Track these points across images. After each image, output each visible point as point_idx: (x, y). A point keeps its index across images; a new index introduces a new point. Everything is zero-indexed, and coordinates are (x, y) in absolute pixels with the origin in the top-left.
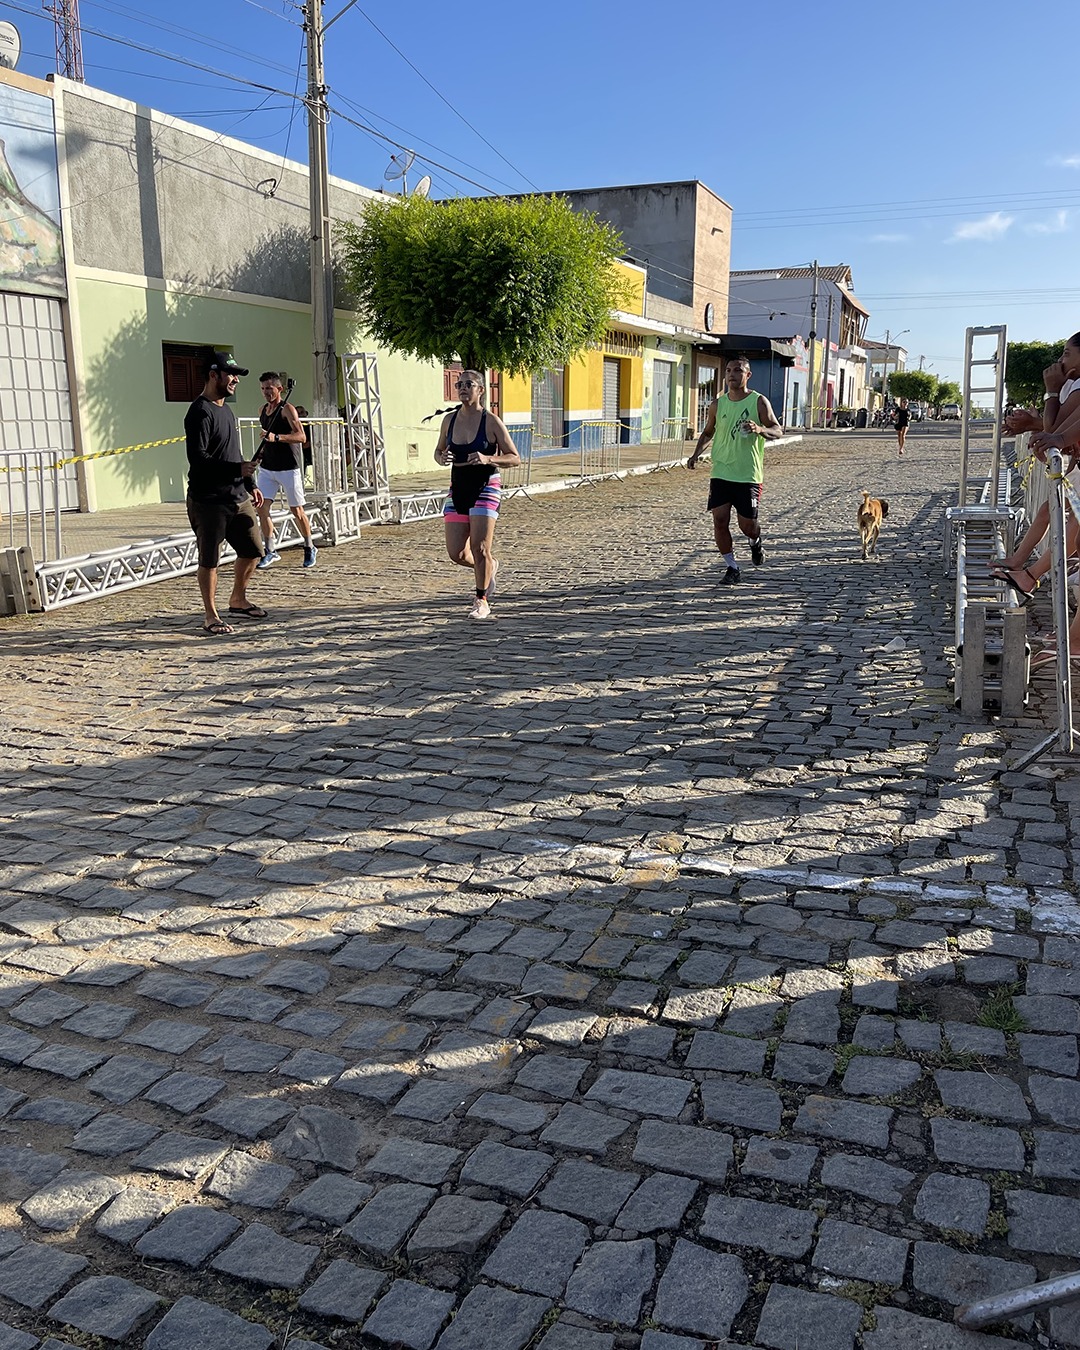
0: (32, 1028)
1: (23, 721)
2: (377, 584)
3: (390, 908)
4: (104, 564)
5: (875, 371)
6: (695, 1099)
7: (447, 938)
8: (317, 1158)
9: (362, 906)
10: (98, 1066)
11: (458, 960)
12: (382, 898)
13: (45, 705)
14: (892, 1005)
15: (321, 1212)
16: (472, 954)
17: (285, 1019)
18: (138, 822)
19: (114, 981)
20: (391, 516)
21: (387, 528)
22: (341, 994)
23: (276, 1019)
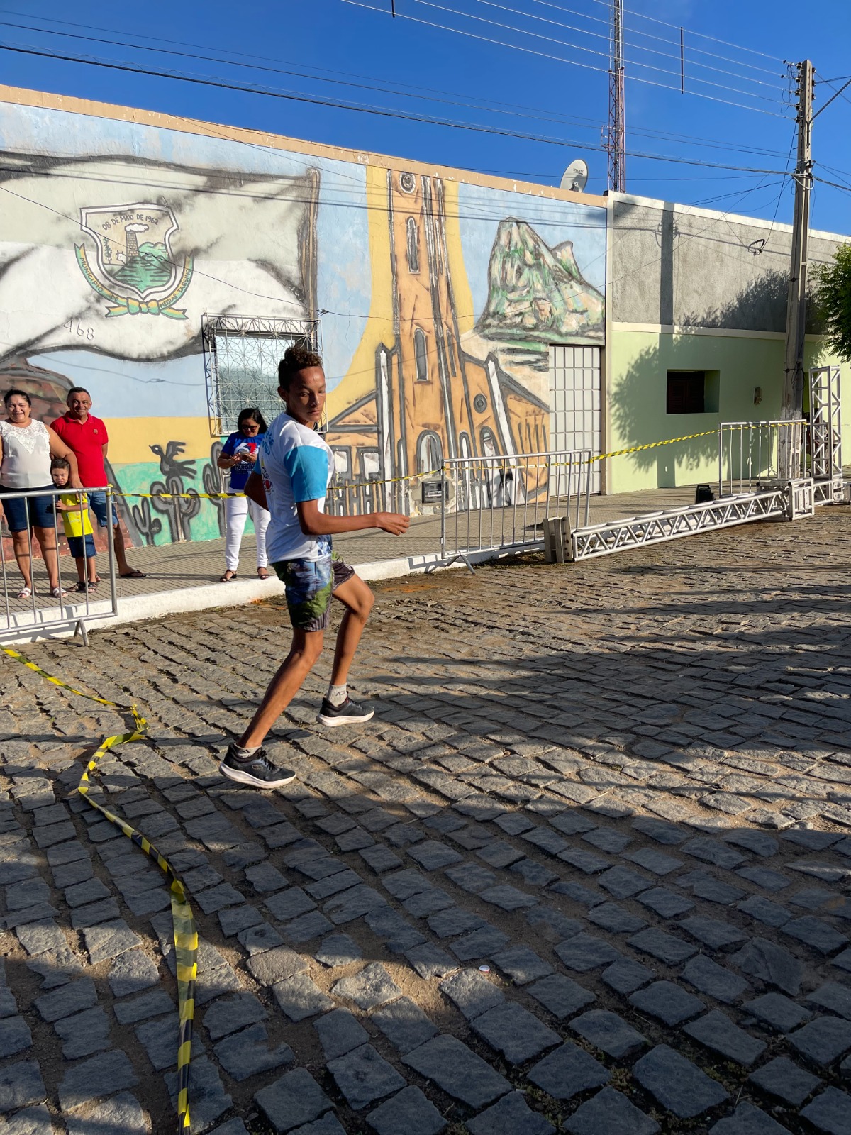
0: (562, 834)
1: (559, 633)
2: (828, 551)
3: (833, 805)
4: (616, 530)
8: (766, 978)
9: (808, 799)
10: (605, 869)
12: (825, 796)
13: (573, 623)
15: (769, 1018)
17: (742, 870)
18: (635, 709)
20: (842, 498)
21: (839, 508)
22: (788, 862)
23: (734, 868)
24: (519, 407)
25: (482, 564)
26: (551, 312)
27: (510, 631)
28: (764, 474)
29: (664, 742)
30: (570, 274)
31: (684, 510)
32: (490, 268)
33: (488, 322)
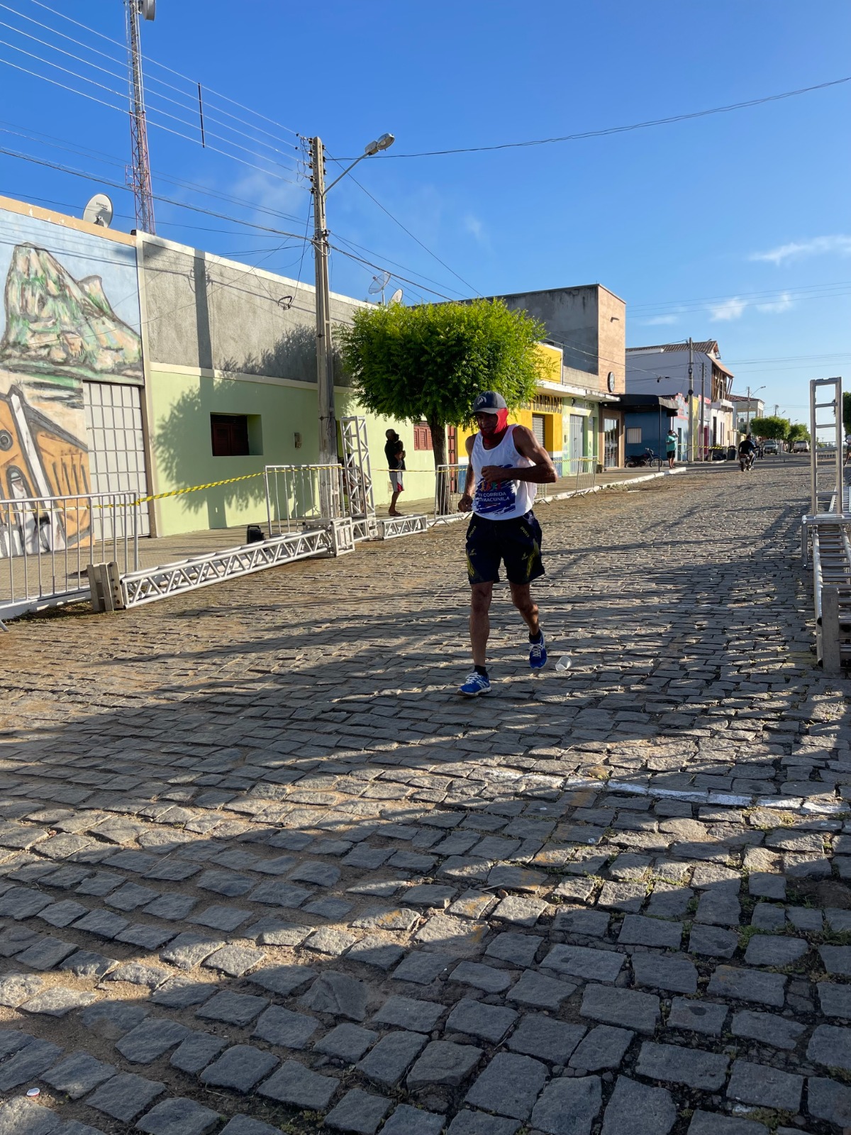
0: (120, 912)
1: (111, 688)
2: (368, 583)
3: (385, 822)
4: (168, 573)
5: (740, 417)
6: (627, 968)
7: (428, 845)
8: (335, 1011)
9: (364, 820)
10: (170, 940)
11: (438, 861)
12: (378, 814)
13: (127, 676)
14: (782, 895)
15: (339, 1052)
16: (448, 856)
17: (308, 906)
18: (195, 760)
19: (180, 877)
20: (377, 534)
21: (374, 543)
22: (349, 887)
23: (302, 905)
24: (53, 446)
25: (17, 619)
26: (82, 347)
27: (53, 692)
28: (309, 514)
29: (228, 789)
30: (101, 309)
31: (237, 551)
32: (6, 293)
33: (8, 352)
